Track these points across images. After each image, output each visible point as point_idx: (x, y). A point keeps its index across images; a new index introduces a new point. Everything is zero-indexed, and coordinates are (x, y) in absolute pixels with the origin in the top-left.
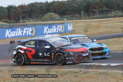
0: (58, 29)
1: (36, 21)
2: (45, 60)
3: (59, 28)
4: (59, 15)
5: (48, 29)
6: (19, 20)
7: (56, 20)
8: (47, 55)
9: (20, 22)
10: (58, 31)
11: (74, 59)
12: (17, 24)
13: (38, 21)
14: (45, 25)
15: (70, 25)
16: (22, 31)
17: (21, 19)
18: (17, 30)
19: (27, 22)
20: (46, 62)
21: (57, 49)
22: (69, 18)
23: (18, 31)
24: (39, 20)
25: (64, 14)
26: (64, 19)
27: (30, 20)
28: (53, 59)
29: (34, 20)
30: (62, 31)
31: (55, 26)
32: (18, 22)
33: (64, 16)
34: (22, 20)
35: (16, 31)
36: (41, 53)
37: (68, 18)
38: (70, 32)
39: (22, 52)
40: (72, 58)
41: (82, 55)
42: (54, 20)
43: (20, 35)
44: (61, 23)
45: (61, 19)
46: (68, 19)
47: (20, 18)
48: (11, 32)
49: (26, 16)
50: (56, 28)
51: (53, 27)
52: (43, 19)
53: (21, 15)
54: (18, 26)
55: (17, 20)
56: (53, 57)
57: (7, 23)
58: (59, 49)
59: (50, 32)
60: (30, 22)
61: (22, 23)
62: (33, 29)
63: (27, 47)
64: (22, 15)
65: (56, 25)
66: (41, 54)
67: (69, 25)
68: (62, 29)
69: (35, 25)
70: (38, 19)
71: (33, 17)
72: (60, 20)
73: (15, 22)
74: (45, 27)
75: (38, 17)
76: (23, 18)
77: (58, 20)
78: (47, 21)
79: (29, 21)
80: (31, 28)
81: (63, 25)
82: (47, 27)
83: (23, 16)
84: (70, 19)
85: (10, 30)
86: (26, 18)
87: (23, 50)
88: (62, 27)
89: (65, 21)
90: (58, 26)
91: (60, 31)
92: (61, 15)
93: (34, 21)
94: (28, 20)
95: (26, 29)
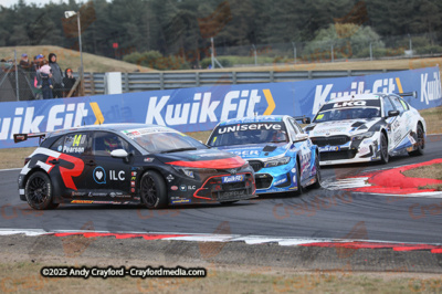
1: (277, 62)
2: (113, 194)
3: (380, 90)
5: (334, 95)
6: (204, 53)
7: (368, 55)
8: (117, 176)
9: (208, 65)
12: (197, 71)
13: (286, 58)
14: (317, 76)
15: (431, 79)
16: (215, 104)
17: (212, 49)
19: (241, 63)
20: (116, 199)
21: (146, 160)
22: (428, 47)
23: (201, 101)
24: (291, 57)
25: (404, 31)
27: (251, 55)
28: (133, 190)
29: (272, 56)
31: (361, 84)
32: (200, 63)
34: (216, 55)
36: (99, 170)
37: (422, 45)
38: (428, 107)
40: (190, 188)
41: (222, 180)
42: (360, 57)
44: (388, 70)
45: (389, 50)
46: (421, 53)
47: (209, 45)
48: (170, 107)
49: (234, 38)
50: (368, 91)
51: (354, 85)
52: (311, 52)
53: (213, 34)
54: (201, 82)
55: (197, 56)
56: (133, 183)
58: (152, 159)
60: (253, 63)
61: (217, 66)
63: (62, 151)
64: (220, 34)
65: (366, 76)
67: (424, 78)
69: (275, 76)
70: (289, 52)
71: (266, 43)
72: (387, 54)
73: (185, 63)
74: (319, 88)
75: (287, 40)
76: (224, 45)
77: (377, 56)
78: (328, 58)
79: (246, 59)
80: (255, 92)
81: (398, 80)
83: (221, 38)
84: (433, 53)
85: (165, 99)
87: (50, 163)
88: (392, 87)
89: (408, 59)
90: (378, 84)
92: (390, 34)
93: (268, 59)
94: (245, 55)
95: (234, 94)
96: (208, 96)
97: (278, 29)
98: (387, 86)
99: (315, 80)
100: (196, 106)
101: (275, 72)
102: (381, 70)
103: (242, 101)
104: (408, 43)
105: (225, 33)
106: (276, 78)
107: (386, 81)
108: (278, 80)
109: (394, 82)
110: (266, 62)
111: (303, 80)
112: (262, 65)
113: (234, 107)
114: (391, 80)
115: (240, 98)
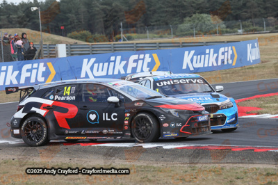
0: (221, 57)
1: (161, 37)
3: (223, 54)
4: (223, 19)
5: (195, 57)
6: (117, 32)
7: (216, 33)
8: (109, 117)
9: (119, 39)
10: (220, 63)
11: (180, 127)
12: (112, 43)
13: (166, 34)
14: (186, 46)
15: (253, 47)
16: (124, 63)
17: (121, 29)
18: (113, 58)
19: (139, 38)
22: (252, 28)
23: (115, 61)
24: (170, 34)
25: (237, 18)
26: (236, 29)
27: (145, 33)
28: (126, 128)
29: (158, 33)
30: (230, 62)
31: (212, 50)
32: (114, 38)
33: (238, 23)
34: (124, 33)
35: (109, 61)
36: (93, 113)
37: (248, 26)
38: (252, 64)
39: (42, 112)
40: (177, 124)
41: (197, 119)
42: (211, 34)
43: (119, 72)
44: (228, 42)
45: (228, 30)
46: (247, 32)
47: (120, 27)
48: (96, 65)
49: (134, 23)
50: (216, 55)
51: (207, 51)
52: (181, 31)
53: (122, 20)
54: (115, 50)
55: (112, 33)
56: (126, 122)
57: (86, 41)
59: (200, 65)
60: (146, 38)
61: (124, 40)
62: (155, 56)
63: (53, 100)
64: (126, 20)
65: (216, 45)
66: (93, 117)
67: (249, 46)
68: (232, 57)
69: (160, 46)
70: (169, 31)
71: (154, 25)
72: (227, 32)
73: (105, 38)
74: (186, 53)
75: (167, 24)
76: (129, 27)
77: (222, 33)
78: (192, 35)
79: (142, 35)
80: (147, 56)
81: (234, 47)
82: (192, 52)
83: (127, 23)
84: (254, 31)
85: (93, 60)
86: (135, 29)
87: (44, 108)
88: (230, 52)
89: (240, 35)
90: (222, 50)
91: (226, 63)
92: (229, 20)
93: (156, 35)
94: (141, 33)
95: (135, 57)
96: (119, 58)
97: (161, 17)
98: (227, 52)
99: (184, 48)
100: (112, 64)
101: (160, 43)
102: (224, 42)
103: (139, 61)
104: (239, 25)
105: (129, 20)
106: (160, 47)
107: (226, 48)
108: (162, 48)
109: (232, 49)
110: (155, 37)
111: (176, 48)
112: (152, 39)
113: (135, 65)
114: (230, 48)
115: (139, 59)
